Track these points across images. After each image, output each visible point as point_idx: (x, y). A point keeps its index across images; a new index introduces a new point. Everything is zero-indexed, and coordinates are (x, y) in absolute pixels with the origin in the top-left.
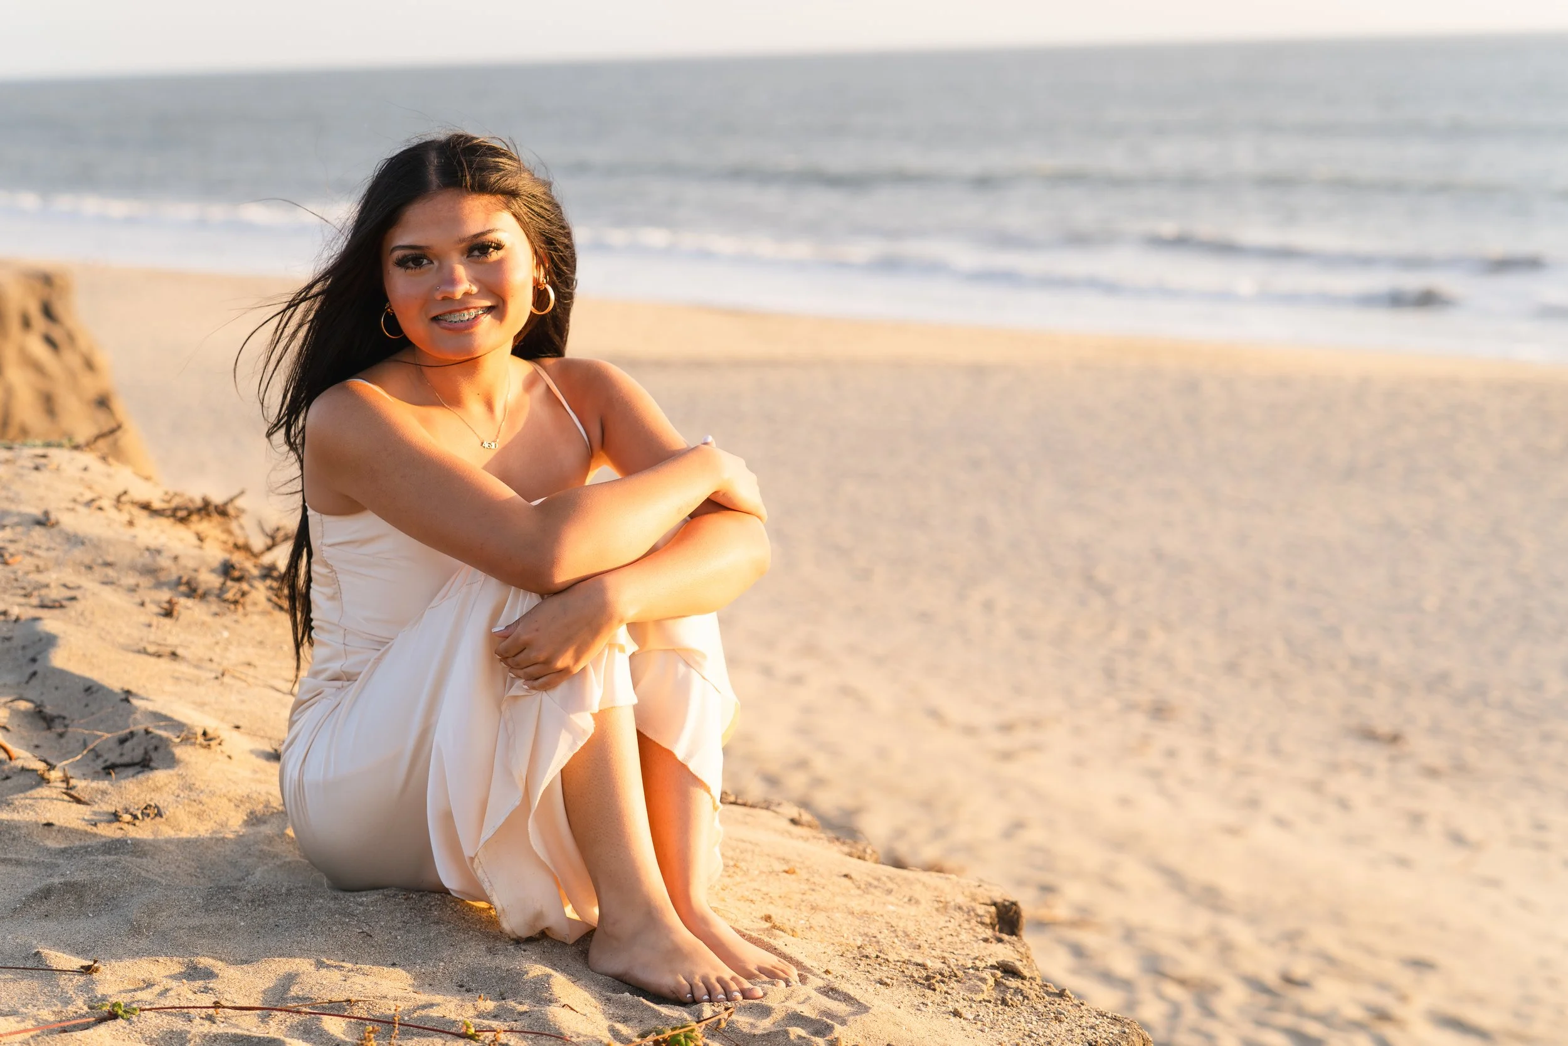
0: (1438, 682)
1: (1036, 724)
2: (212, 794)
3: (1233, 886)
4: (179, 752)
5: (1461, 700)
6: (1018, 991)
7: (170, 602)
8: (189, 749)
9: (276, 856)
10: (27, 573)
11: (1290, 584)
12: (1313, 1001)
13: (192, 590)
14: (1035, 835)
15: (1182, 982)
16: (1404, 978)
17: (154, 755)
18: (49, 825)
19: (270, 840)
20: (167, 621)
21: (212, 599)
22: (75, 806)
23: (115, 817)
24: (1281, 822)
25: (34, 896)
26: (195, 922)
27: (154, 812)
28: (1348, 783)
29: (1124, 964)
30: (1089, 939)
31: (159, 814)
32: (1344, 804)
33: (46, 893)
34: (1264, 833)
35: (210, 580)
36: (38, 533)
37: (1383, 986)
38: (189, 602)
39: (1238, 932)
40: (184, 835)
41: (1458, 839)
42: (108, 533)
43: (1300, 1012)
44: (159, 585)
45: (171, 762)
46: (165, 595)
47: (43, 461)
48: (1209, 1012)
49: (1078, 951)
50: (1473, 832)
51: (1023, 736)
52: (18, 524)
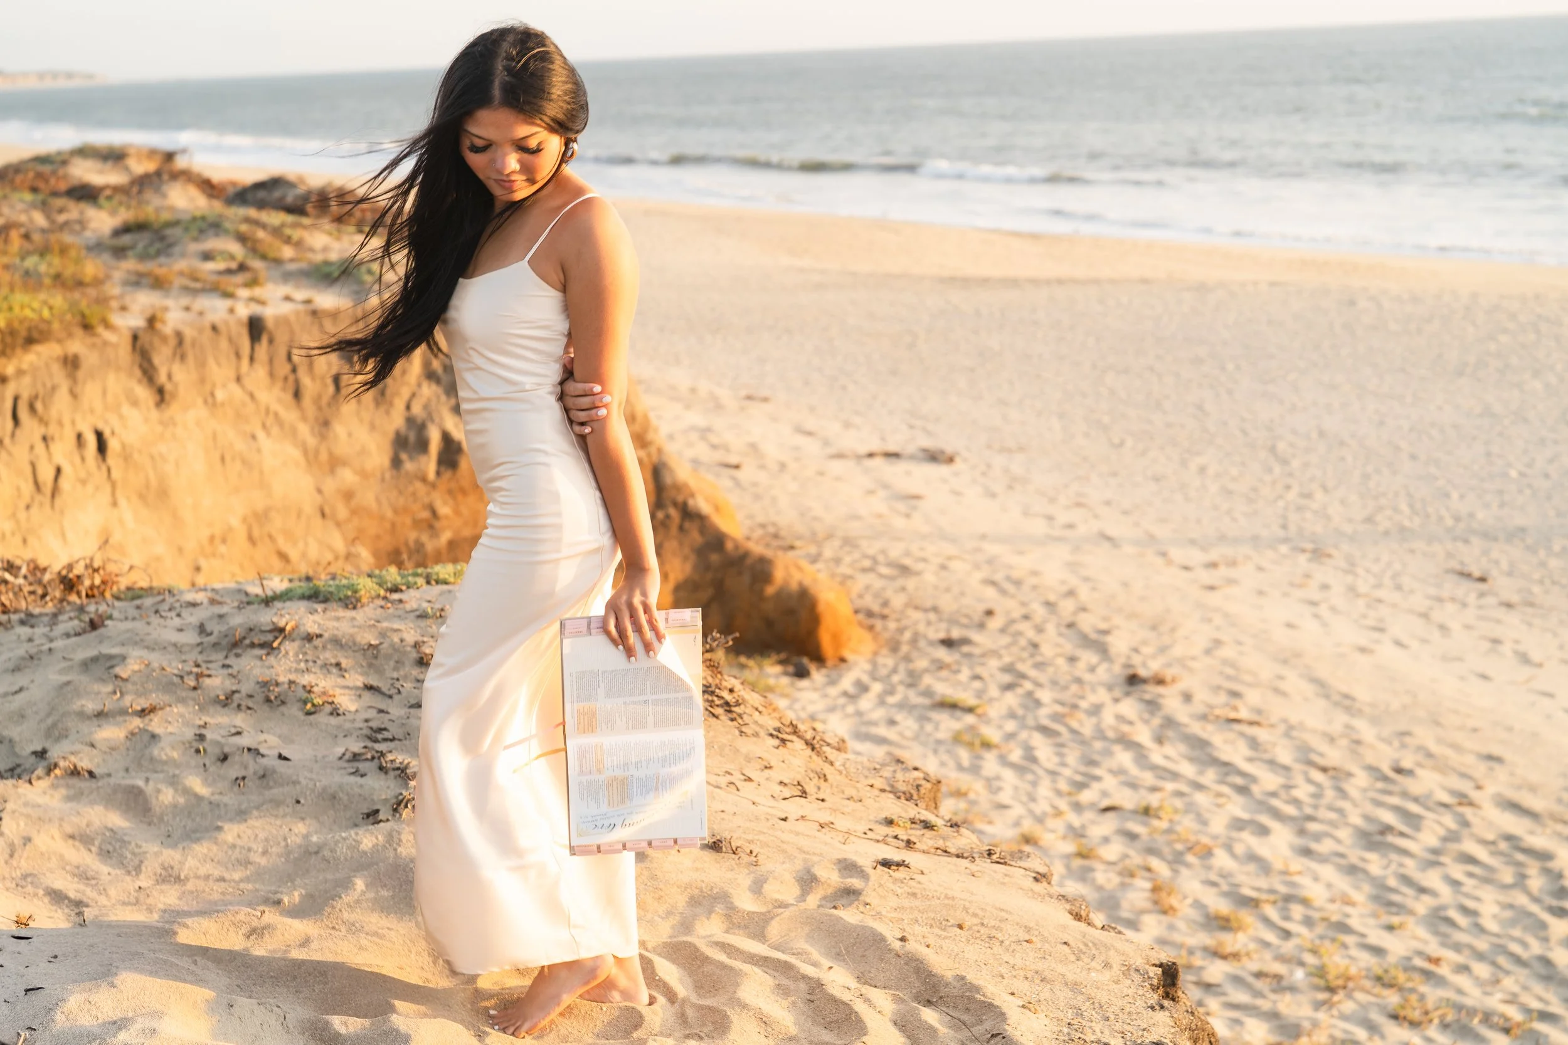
0: (1517, 534)
1: (1233, 563)
3: (1363, 694)
5: (1532, 549)
11: (1413, 457)
12: (1414, 786)
14: (1227, 652)
15: (1324, 770)
16: (1480, 770)
24: (1399, 644)
28: (1448, 613)
29: (1285, 756)
30: (1262, 734)
32: (1443, 628)
34: (1387, 651)
37: (1464, 776)
39: (1366, 731)
41: (1524, 659)
43: (1405, 794)
48: (1342, 793)
49: (1254, 743)
50: (1536, 656)
51: (1223, 571)
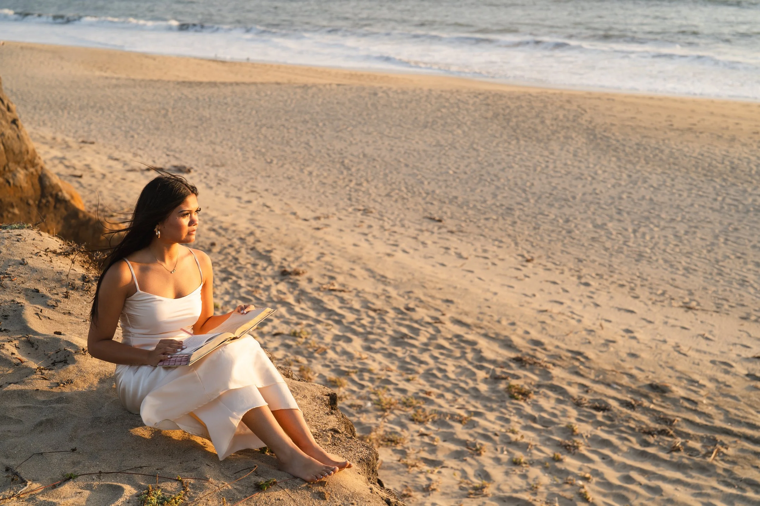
0: (454, 200)
1: (327, 217)
2: (88, 373)
3: (390, 275)
4: (76, 357)
5: (460, 206)
6: (339, 439)
7: (66, 292)
8: (79, 356)
9: (110, 398)
10: (19, 284)
11: (407, 166)
12: (416, 316)
13: (74, 288)
14: (327, 258)
15: (375, 310)
16: (443, 307)
17: (68, 358)
18: (37, 390)
19: (108, 391)
20: (66, 300)
21: (80, 290)
22: (44, 381)
23: (58, 385)
24: (405, 251)
25: (37, 425)
26: (89, 433)
27: (70, 382)
28: (425, 237)
30: (346, 296)
31: (72, 382)
32: (424, 243)
33: (41, 423)
34: (400, 255)
35: (78, 283)
36: (21, 267)
37: (437, 310)
38: (73, 292)
39: (393, 292)
40: (80, 389)
41: (460, 256)
42: (44, 267)
43: (411, 320)
44: (62, 286)
45: (74, 361)
46: (65, 290)
47: (20, 237)
50: (465, 254)
51: (323, 221)
52: (14, 265)
